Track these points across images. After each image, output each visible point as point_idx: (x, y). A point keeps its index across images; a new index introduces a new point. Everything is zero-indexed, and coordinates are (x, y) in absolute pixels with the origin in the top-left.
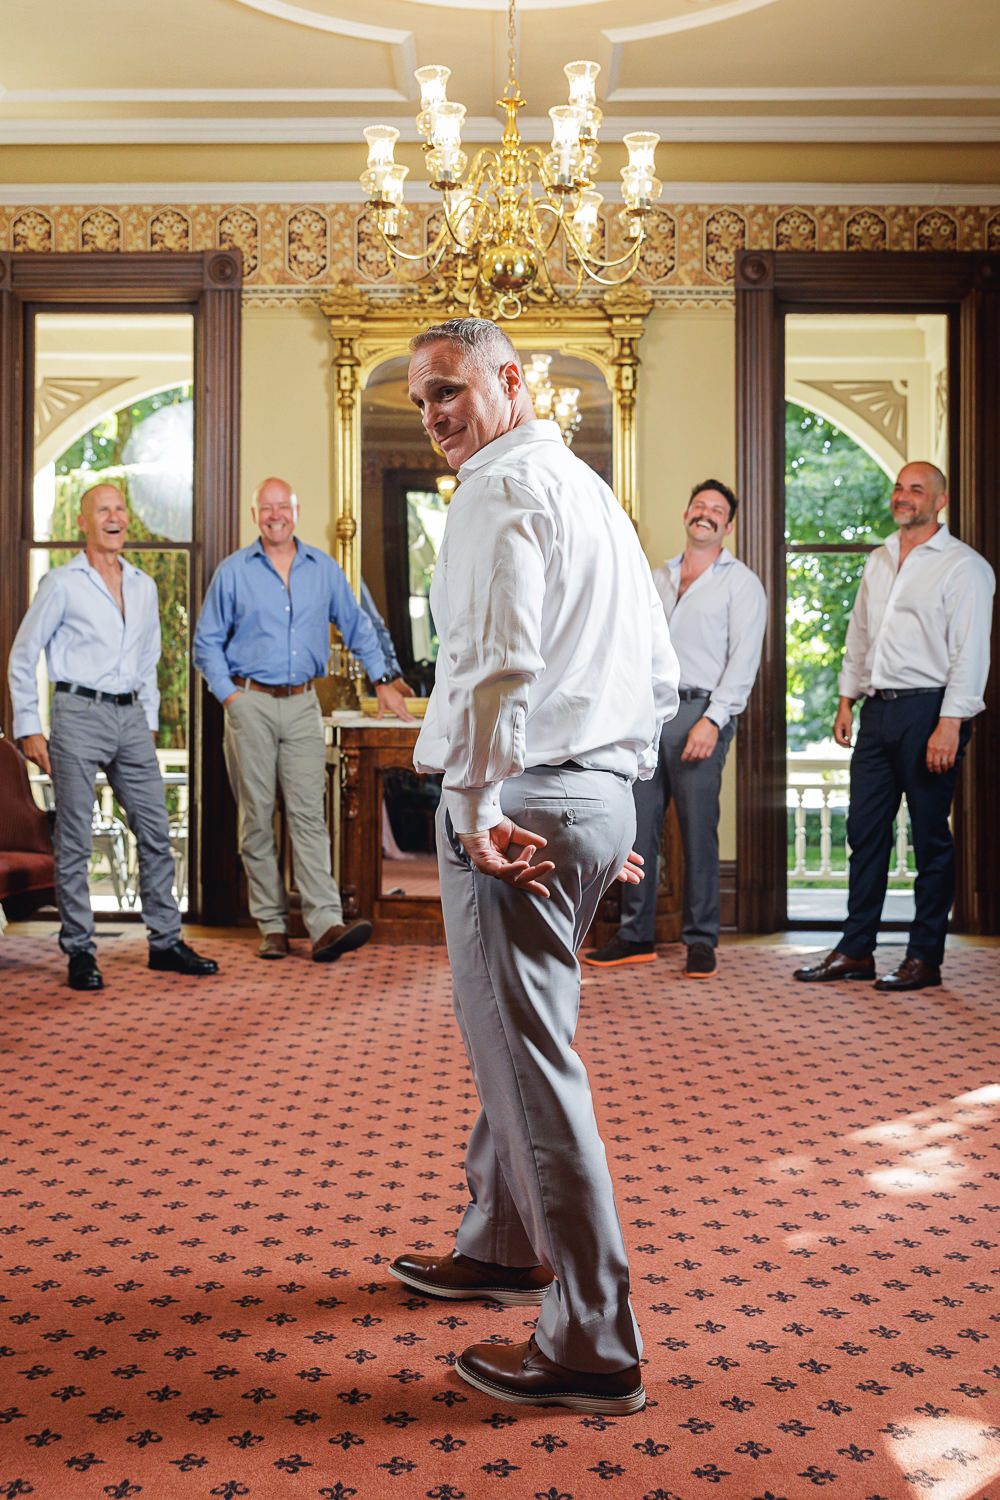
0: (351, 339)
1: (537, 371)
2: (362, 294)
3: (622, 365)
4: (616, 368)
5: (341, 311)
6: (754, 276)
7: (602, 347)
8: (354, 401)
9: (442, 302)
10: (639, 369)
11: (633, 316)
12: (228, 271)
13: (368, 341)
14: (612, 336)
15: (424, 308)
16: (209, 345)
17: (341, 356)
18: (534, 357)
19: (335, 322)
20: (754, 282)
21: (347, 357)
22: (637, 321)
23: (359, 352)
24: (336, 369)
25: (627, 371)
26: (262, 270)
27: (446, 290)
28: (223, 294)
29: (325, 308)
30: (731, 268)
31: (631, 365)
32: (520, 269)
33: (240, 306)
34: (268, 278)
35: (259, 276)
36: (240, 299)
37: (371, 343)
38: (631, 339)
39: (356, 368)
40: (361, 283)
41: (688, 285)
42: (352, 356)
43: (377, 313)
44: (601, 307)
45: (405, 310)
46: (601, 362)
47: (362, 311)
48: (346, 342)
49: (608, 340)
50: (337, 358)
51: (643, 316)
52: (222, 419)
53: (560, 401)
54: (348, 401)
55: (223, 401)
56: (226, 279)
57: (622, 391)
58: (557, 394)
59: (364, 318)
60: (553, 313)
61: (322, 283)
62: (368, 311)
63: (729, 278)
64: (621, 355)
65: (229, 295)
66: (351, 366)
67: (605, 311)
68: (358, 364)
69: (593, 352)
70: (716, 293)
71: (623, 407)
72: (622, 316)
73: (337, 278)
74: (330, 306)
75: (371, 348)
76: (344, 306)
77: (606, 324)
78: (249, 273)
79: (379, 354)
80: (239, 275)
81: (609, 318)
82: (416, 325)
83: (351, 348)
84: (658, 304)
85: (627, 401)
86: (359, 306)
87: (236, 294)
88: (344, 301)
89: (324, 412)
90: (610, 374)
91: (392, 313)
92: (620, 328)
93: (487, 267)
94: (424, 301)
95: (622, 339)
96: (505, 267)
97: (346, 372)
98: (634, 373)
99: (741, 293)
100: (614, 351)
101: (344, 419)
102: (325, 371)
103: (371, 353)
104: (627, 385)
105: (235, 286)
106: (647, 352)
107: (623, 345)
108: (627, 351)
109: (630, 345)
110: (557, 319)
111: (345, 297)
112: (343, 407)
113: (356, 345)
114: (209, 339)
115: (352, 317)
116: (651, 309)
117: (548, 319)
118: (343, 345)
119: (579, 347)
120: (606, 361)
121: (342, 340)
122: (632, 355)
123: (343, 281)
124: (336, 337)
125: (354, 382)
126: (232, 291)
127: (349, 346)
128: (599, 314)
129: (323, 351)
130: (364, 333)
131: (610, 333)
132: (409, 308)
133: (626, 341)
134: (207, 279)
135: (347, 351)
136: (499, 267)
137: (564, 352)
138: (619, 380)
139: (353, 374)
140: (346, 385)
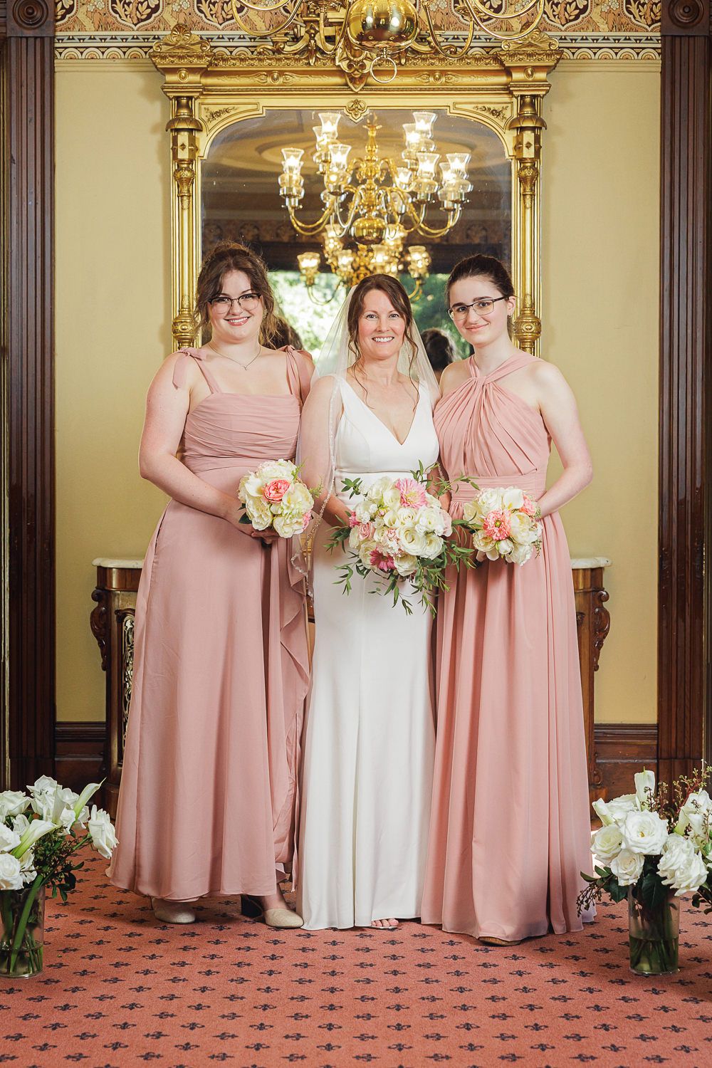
0: (190, 98)
1: (418, 131)
2: (203, 41)
3: (522, 129)
4: (514, 133)
5: (177, 63)
6: (684, 20)
7: (498, 107)
8: (194, 174)
9: (301, 52)
10: (543, 133)
11: (536, 69)
12: (38, 14)
13: (210, 100)
14: (511, 93)
15: (279, 60)
16: (14, 104)
17: (178, 119)
18: (415, 114)
19: (170, 78)
20: (684, 26)
21: (185, 120)
22: (541, 75)
23: (200, 113)
24: (171, 135)
25: (528, 137)
26: (81, 13)
27: (307, 36)
28: (31, 41)
29: (158, 60)
30: (656, 10)
31: (533, 129)
32: (395, 23)
33: (53, 57)
34: (87, 22)
35: (76, 20)
36: (53, 49)
37: (215, 103)
38: (534, 97)
39: (197, 134)
40: (202, 29)
41: (604, 30)
42: (191, 119)
43: (222, 67)
44: (496, 59)
45: (256, 63)
46: (497, 124)
47: (203, 63)
48: (184, 101)
49: (506, 98)
50: (172, 122)
51: (548, 70)
52: (32, 197)
53: (448, 168)
54: (187, 174)
55: (32, 174)
56: (35, 23)
57: (522, 160)
58: (444, 160)
59: (205, 73)
60: (438, 66)
61: (153, 28)
62: (210, 64)
63: (654, 22)
64: (521, 117)
65: (38, 41)
66: (190, 131)
67: (502, 63)
68: (200, 130)
69: (487, 114)
70: (638, 40)
71: (523, 180)
72: (524, 69)
73: (173, 23)
74: (164, 58)
75: (215, 109)
76: (180, 58)
77: (503, 79)
78: (63, 17)
79: (224, 116)
80: (50, 19)
81: (508, 71)
82: (269, 80)
83: (191, 110)
84: (567, 53)
85: (528, 173)
86: (200, 57)
87: (47, 41)
88: (181, 51)
89: (158, 188)
90: (509, 138)
91: (240, 66)
92: (519, 84)
93: (355, 19)
94: (279, 51)
95: (523, 97)
96: (377, 19)
97: (183, 138)
98: (537, 139)
99: (668, 39)
100: (511, 112)
101: (181, 196)
102: (157, 137)
103: (214, 115)
104: (528, 153)
105: (46, 33)
106: (554, 113)
107: (523, 105)
108: (528, 111)
109: (532, 105)
110: (443, 73)
111: (181, 47)
112: (180, 181)
113: (196, 105)
114: (14, 97)
115: (191, 71)
116: (558, 60)
117: (431, 73)
118: (179, 106)
119: (470, 107)
120: (502, 124)
121: (178, 98)
122: (535, 116)
123: (179, 27)
124: (172, 95)
125: (194, 149)
126: (42, 38)
127: (187, 106)
128: (496, 67)
129: (155, 112)
130: (206, 91)
131: (507, 89)
132: (260, 60)
133: (528, 100)
134: (12, 24)
135: (184, 112)
136: (370, 20)
137: (451, 113)
138: (518, 147)
139: (192, 141)
140: (183, 155)
